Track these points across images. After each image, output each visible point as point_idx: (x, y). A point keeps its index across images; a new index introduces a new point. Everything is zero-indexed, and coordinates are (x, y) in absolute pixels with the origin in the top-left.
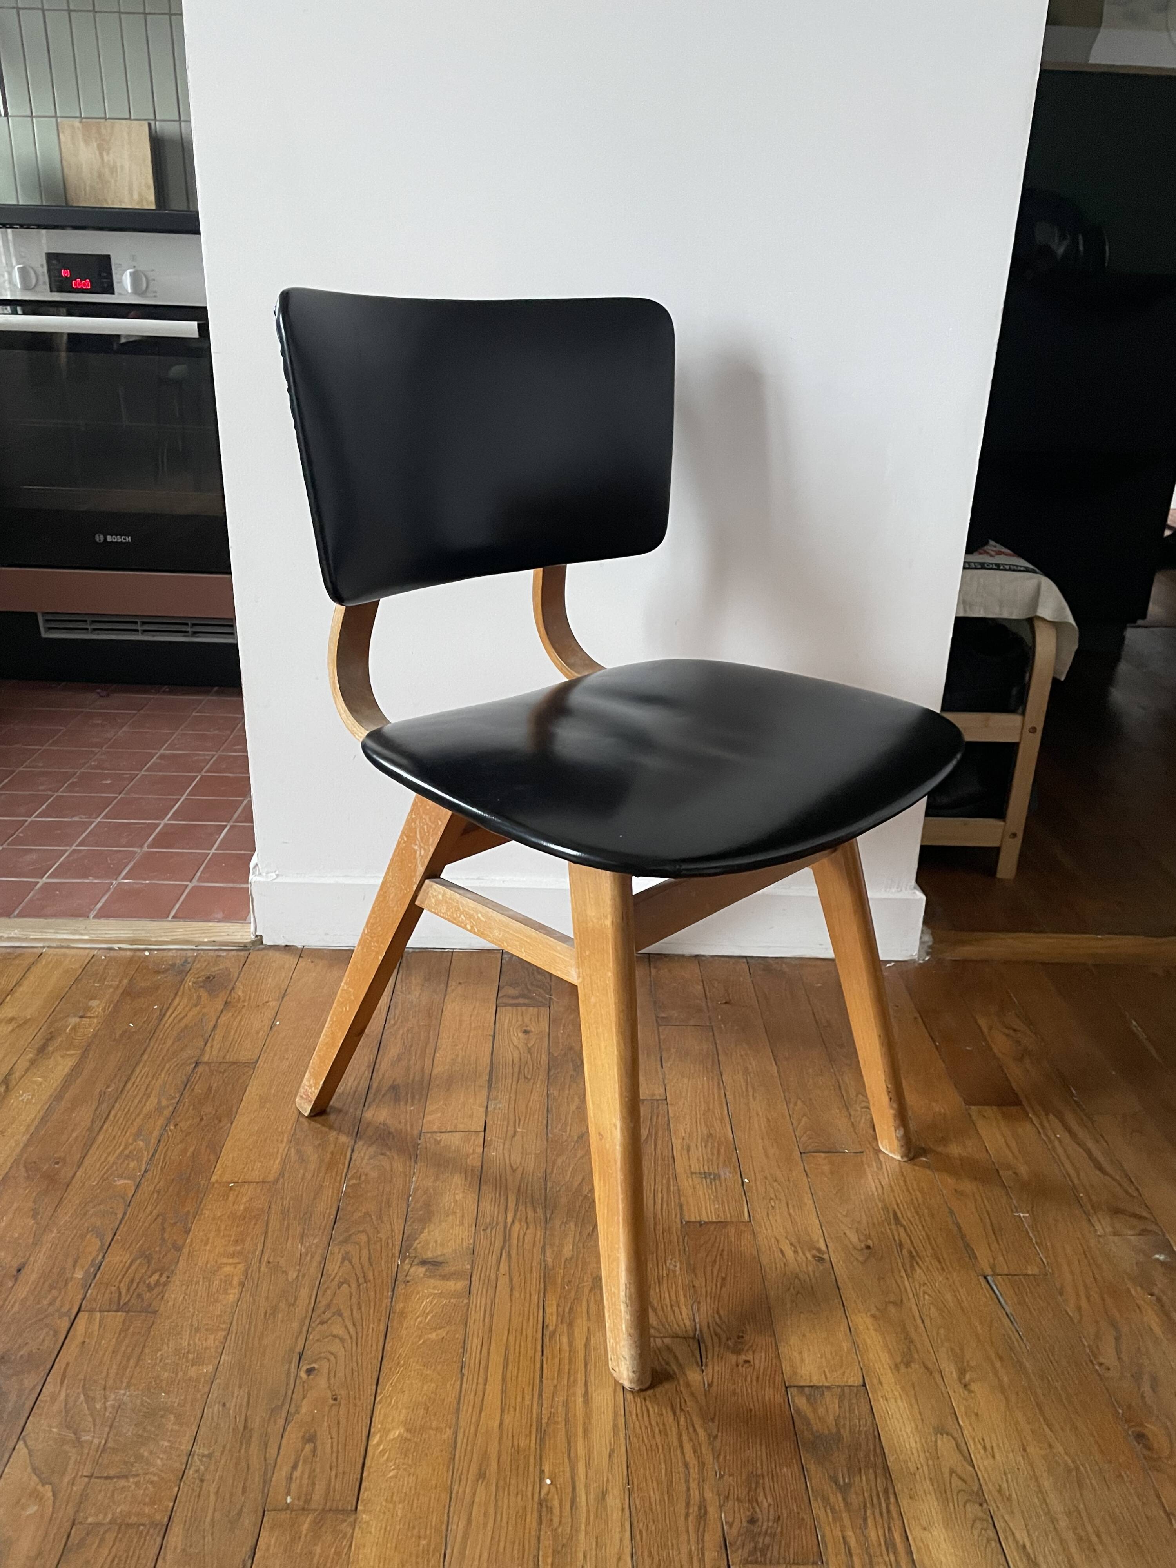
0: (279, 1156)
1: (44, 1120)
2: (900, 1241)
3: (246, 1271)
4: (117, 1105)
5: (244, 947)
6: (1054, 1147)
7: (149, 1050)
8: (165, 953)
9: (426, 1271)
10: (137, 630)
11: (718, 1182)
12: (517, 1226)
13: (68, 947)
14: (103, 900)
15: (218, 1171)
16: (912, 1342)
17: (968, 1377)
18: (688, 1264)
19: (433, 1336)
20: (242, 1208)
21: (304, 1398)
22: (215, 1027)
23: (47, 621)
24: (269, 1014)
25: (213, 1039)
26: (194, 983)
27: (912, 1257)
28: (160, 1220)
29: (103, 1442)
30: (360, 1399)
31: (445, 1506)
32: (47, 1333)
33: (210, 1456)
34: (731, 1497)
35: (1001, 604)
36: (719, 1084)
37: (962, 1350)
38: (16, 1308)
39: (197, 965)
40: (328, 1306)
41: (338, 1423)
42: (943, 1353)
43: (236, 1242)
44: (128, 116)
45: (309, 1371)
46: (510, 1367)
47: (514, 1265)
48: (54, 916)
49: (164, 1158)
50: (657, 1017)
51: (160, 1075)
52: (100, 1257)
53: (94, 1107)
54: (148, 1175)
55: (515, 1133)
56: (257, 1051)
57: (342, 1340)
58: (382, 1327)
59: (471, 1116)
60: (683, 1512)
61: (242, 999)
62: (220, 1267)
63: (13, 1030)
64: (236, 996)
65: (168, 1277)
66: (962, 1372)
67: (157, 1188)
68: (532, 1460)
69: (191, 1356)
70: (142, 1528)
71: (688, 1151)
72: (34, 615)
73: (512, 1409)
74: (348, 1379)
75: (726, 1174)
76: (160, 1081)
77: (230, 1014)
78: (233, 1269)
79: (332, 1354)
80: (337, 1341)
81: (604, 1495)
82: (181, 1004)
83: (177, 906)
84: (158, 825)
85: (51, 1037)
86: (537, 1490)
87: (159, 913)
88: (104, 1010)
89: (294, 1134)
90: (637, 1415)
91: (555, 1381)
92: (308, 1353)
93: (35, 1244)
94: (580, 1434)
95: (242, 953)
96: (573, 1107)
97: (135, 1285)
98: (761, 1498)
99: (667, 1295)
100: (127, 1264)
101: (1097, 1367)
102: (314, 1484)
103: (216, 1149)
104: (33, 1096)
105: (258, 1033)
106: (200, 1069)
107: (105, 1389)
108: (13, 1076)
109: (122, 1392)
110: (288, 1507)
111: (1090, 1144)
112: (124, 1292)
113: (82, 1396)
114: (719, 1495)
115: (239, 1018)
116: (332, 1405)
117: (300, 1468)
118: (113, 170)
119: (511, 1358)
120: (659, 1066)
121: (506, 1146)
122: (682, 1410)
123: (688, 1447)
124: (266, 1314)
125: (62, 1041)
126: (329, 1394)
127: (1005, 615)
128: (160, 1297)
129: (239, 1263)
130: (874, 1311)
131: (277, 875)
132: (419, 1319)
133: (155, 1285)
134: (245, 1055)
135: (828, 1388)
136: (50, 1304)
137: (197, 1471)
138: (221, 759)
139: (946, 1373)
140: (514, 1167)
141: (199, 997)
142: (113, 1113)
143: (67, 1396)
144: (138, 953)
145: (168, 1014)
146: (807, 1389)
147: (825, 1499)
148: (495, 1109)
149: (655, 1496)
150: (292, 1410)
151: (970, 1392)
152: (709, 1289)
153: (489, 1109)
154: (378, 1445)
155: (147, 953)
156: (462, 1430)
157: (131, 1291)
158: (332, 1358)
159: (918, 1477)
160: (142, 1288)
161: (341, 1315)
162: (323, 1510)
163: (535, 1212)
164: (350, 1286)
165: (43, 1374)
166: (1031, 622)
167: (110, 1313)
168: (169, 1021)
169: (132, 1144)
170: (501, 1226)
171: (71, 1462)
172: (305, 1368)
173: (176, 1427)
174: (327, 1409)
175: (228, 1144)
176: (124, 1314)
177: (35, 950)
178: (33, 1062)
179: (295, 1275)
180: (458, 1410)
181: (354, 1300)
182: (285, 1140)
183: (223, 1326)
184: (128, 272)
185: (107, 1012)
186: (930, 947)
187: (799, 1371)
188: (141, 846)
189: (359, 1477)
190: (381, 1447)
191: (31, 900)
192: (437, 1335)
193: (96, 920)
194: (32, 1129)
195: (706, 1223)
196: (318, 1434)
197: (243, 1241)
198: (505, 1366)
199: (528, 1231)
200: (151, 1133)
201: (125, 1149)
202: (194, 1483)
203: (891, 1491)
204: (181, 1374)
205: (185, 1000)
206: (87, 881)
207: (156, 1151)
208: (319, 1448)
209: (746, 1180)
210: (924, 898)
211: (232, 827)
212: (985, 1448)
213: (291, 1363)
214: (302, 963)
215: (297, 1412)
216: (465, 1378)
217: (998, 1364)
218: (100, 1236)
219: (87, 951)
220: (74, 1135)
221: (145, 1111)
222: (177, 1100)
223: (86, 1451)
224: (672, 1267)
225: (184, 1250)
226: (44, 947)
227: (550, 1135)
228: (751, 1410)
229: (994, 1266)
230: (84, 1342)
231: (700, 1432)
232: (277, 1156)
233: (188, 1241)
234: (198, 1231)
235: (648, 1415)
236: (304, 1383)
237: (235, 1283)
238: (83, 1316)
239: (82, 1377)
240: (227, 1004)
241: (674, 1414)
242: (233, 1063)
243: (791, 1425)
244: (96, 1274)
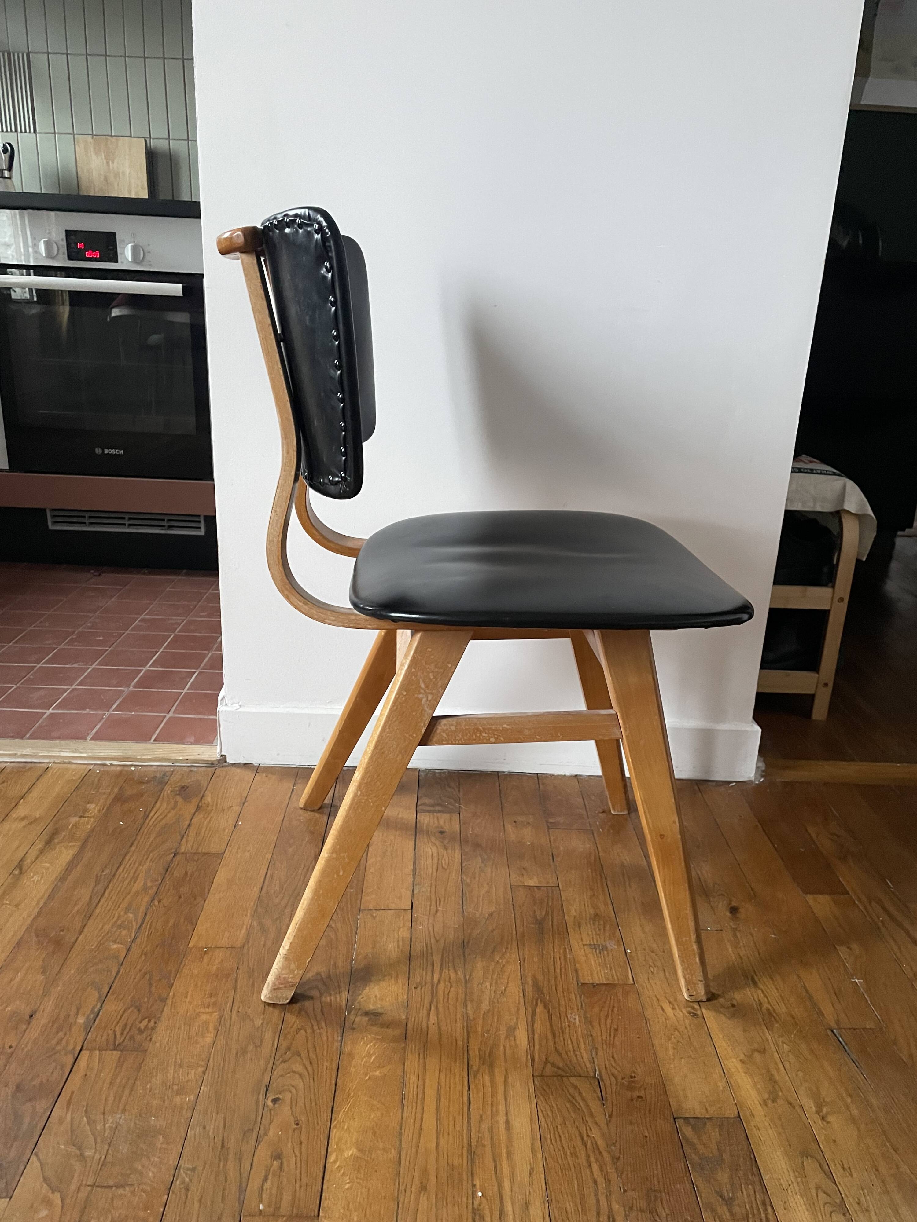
0: (245, 927)
1: (51, 897)
2: (759, 1000)
3: (220, 1018)
4: (111, 885)
5: (212, 764)
6: (879, 928)
7: (136, 842)
8: (148, 768)
9: (369, 1020)
10: (124, 524)
11: (605, 952)
12: (441, 986)
13: (70, 763)
14: (98, 727)
15: (195, 938)
16: (775, 1082)
17: (825, 1110)
18: (586, 1018)
19: (377, 1073)
20: (215, 967)
21: (271, 1123)
22: (189, 825)
23: (55, 516)
24: (233, 816)
25: (188, 835)
26: (171, 791)
28: (147, 977)
29: (103, 1157)
30: (318, 1125)
31: (393, 1214)
32: (56, 1067)
33: (194, 1170)
34: (635, 1208)
35: (815, 500)
36: (601, 876)
37: (817, 1088)
38: (29, 1046)
39: (173, 779)
40: (289, 1048)
41: (301, 1144)
42: (802, 1092)
43: (211, 995)
44: (129, 135)
45: (275, 1101)
46: (442, 1100)
47: (441, 1016)
48: (59, 738)
49: (150, 927)
50: (547, 822)
51: (145, 862)
52: (98, 1006)
53: (91, 887)
54: (138, 941)
55: (437, 911)
56: (224, 845)
57: (301, 1075)
58: (335, 1066)
59: (400, 898)
61: (211, 804)
62: (198, 1015)
63: (25, 827)
64: (206, 802)
65: (155, 1023)
66: (819, 1107)
67: (145, 950)
68: (465, 1176)
69: (175, 1088)
71: (579, 927)
72: (43, 511)
73: (446, 1134)
74: (308, 1108)
75: (612, 945)
76: (146, 866)
77: (201, 816)
78: (210, 1017)
79: (293, 1086)
80: (297, 1076)
81: (527, 1205)
82: (162, 807)
83: (157, 732)
84: (141, 671)
85: (55, 833)
86: (470, 1201)
87: (144, 738)
88: (99, 811)
89: (256, 909)
90: (551, 1140)
91: (481, 1112)
92: (273, 1086)
93: (44, 995)
94: (504, 1155)
95: (210, 769)
96: (483, 891)
97: (127, 1029)
98: (660, 1210)
99: (569, 1042)
100: (121, 1012)
102: (282, 1194)
103: (193, 921)
104: (42, 877)
105: (224, 830)
106: (178, 858)
107: (104, 1114)
108: (26, 863)
109: (119, 1116)
110: (260, 1213)
111: (908, 926)
112: (118, 1034)
113: (85, 1119)
114: (624, 1207)
115: (209, 819)
116: (295, 1129)
117: (269, 1182)
118: (117, 175)
119: (442, 1092)
120: (551, 861)
121: (431, 921)
122: (588, 1136)
123: (595, 1167)
124: (237, 1054)
125: (65, 836)
126: (293, 1122)
127: (818, 509)
128: (148, 1039)
129: (214, 1012)
130: (742, 1056)
131: (240, 706)
132: (364, 1060)
133: (145, 1029)
134: (214, 847)
135: (709, 1119)
136: (58, 1043)
137: (183, 1182)
138: (189, 623)
139: (806, 1108)
140: (438, 938)
141: (176, 802)
142: (108, 891)
143: (72, 1119)
144: (126, 769)
145: (151, 815)
146: (692, 1120)
147: (713, 1211)
148: (419, 892)
149: (570, 1207)
150: (262, 1132)
151: (828, 1123)
152: (604, 1038)
153: (415, 892)
154: (335, 1162)
155: (133, 768)
156: (405, 1151)
157: (125, 1033)
158: (293, 1090)
159: (789, 1191)
160: (134, 1030)
161: (299, 1055)
162: (291, 1216)
163: (457, 974)
164: (306, 1032)
165: (52, 1100)
166: (838, 515)
167: (107, 1052)
168: (152, 821)
169: (123, 916)
170: (429, 986)
171: (77, 1174)
172: (271, 1099)
173: (164, 1146)
174: (290, 1132)
175: (202, 918)
176: (119, 1052)
177: (43, 765)
178: (41, 852)
179: (260, 1022)
180: (401, 1134)
181: (310, 1044)
182: (248, 914)
183: (202, 1063)
184: (129, 245)
185: (102, 813)
186: (763, 771)
187: (684, 1105)
188: (128, 686)
189: (320, 1189)
190: (338, 1164)
191: (40, 726)
192: (380, 1073)
193: (93, 742)
194: (41, 904)
195: (597, 984)
196: (284, 1152)
197: (217, 995)
198: (439, 1099)
199: (452, 989)
200: (139, 908)
201: (117, 920)
202: (180, 1192)
203: (768, 1203)
204: (167, 1102)
205: (165, 805)
206: (84, 712)
207: (143, 922)
208: (285, 1164)
209: (629, 951)
210: (760, 730)
211: (200, 673)
212: (843, 1168)
213: (259, 1094)
214: (258, 777)
215: (266, 1134)
216: (405, 1108)
217: (849, 1100)
218: (98, 988)
219: (85, 766)
220: (76, 909)
221: (133, 891)
222: (159, 882)
223: (89, 1165)
224: (572, 1020)
225: (168, 1001)
226: (50, 763)
227: (465, 913)
228: (646, 1137)
229: (838, 1021)
230: (86, 1075)
231: (605, 1154)
232: (242, 927)
233: (171, 994)
234: (179, 985)
235: (561, 1140)
236: (270, 1110)
237: (211, 1028)
238: (85, 1054)
239: (85, 1104)
240: (198, 808)
241: (582, 1139)
242: (205, 854)
243: (681, 1151)
244: (95, 1020)
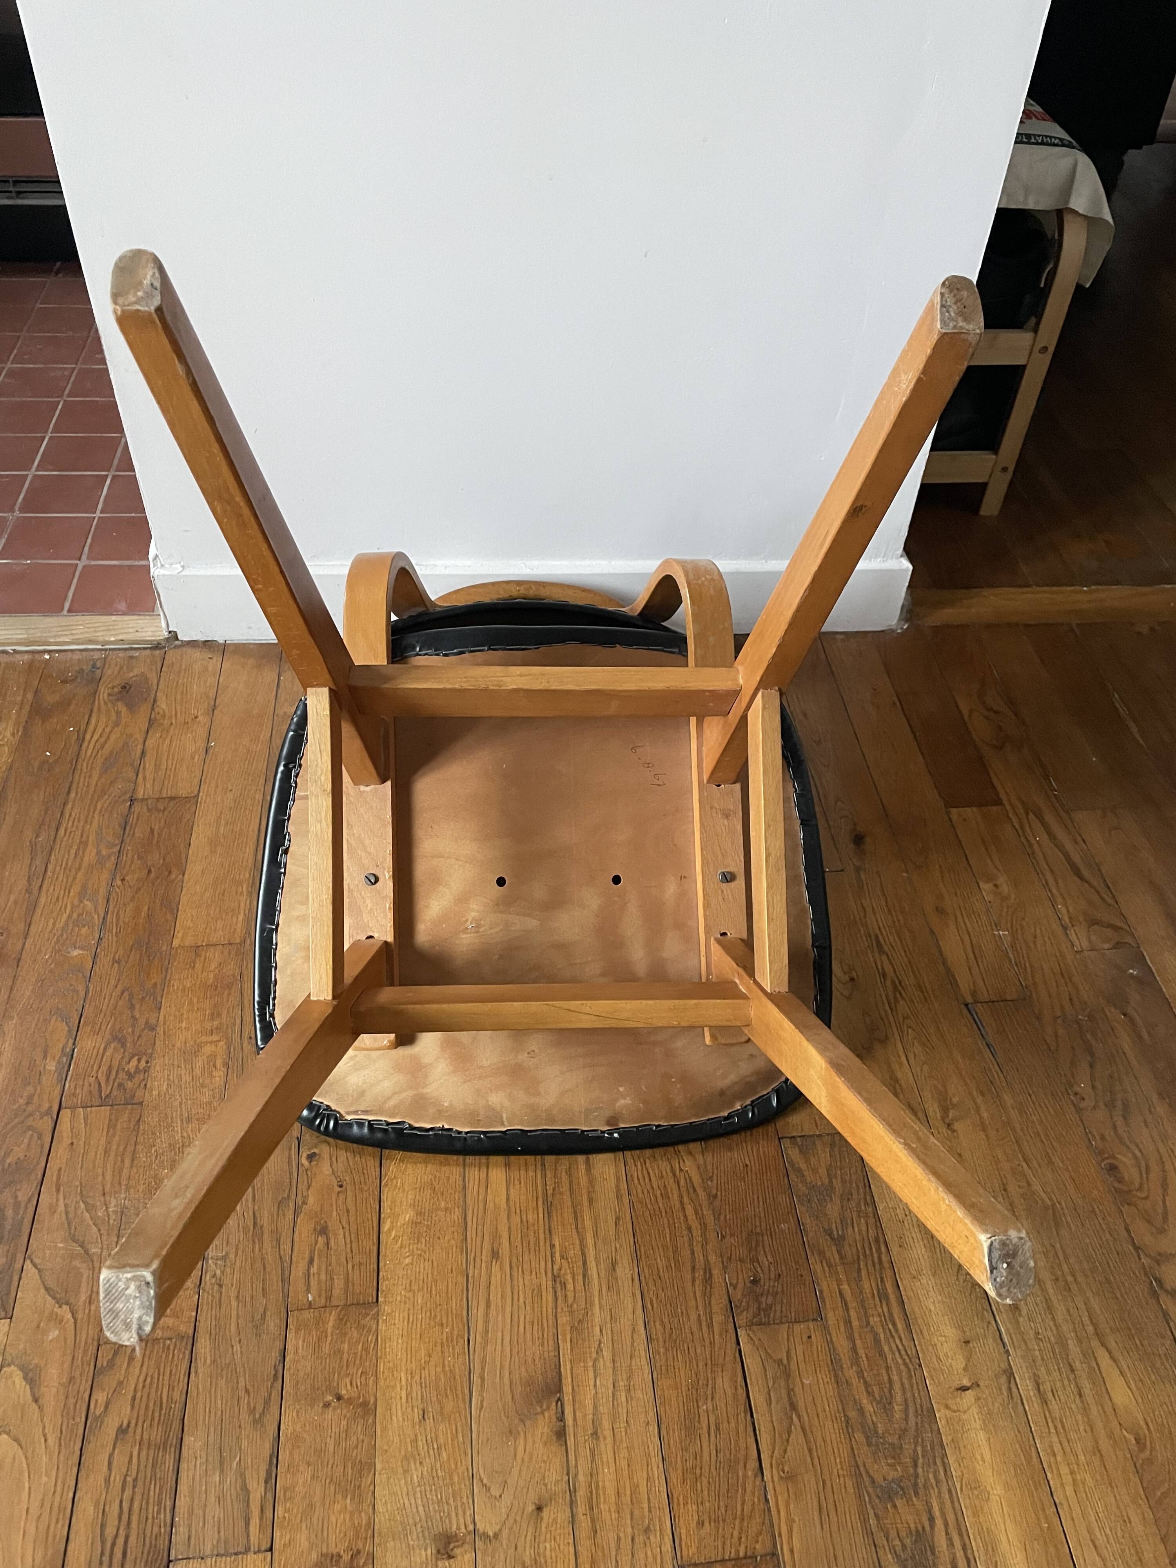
0: (242, 911)
2: (883, 969)
3: (229, 1049)
4: (53, 856)
5: (158, 645)
6: (1034, 852)
7: (74, 786)
8: (68, 656)
15: (179, 935)
16: (897, 1081)
17: (951, 1116)
20: (212, 975)
21: (309, 1188)
22: (143, 752)
24: (202, 732)
25: (144, 768)
26: (109, 695)
27: (895, 988)
30: (365, 1183)
31: (462, 1290)
32: (31, 1137)
33: (225, 1258)
34: (733, 1257)
35: (1027, 191)
37: (945, 1086)
39: (108, 671)
41: (348, 1211)
42: (927, 1092)
43: (212, 1016)
45: (311, 1157)
49: (118, 921)
51: (93, 817)
52: (71, 1042)
53: (27, 862)
54: (105, 943)
56: (196, 781)
60: (689, 1277)
61: (167, 715)
62: (200, 1046)
64: (161, 712)
65: (147, 1062)
66: (945, 1111)
67: (117, 958)
68: (542, 1236)
70: (168, 1342)
73: (517, 1182)
74: (351, 1163)
76: (95, 825)
77: (158, 735)
78: (215, 1048)
81: (613, 1265)
82: (100, 724)
83: (70, 594)
84: (25, 478)
86: (550, 1266)
87: (52, 607)
88: (13, 735)
90: (638, 1179)
92: (306, 1139)
94: (586, 1203)
95: (157, 652)
97: (114, 1073)
98: (761, 1257)
100: (101, 1051)
101: (1072, 1097)
102: (332, 1279)
103: (171, 907)
105: (193, 757)
106: (137, 807)
107: (104, 1194)
109: (123, 1196)
110: (310, 1305)
111: (1069, 846)
112: (103, 1082)
113: (82, 1204)
114: (722, 1257)
115: (169, 739)
116: (339, 1193)
117: (316, 1263)
122: (681, 1170)
123: (689, 1209)
126: (335, 1184)
128: (142, 1085)
129: (219, 1041)
131: (183, 568)
133: (135, 1072)
134: (184, 789)
135: (819, 1136)
136: (27, 1103)
137: (214, 1276)
138: (81, 375)
139: (930, 1113)
141: (118, 713)
142: (50, 867)
143: (66, 1206)
145: (88, 737)
146: (799, 1139)
149: (661, 1263)
150: (299, 1201)
151: (954, 1131)
154: (390, 1230)
155: (47, 657)
156: (471, 1210)
157: (111, 1081)
159: (906, 1223)
160: (122, 1075)
162: (345, 1305)
165: (35, 1184)
166: (1059, 215)
167: (94, 1109)
168: (90, 748)
169: (79, 906)
171: (84, 1280)
172: (305, 1155)
174: (334, 1196)
175: (184, 899)
176: (109, 1108)
180: (464, 1187)
185: (17, 738)
186: (909, 613)
187: (790, 1120)
188: (12, 510)
189: (376, 1267)
190: (394, 1233)
196: (330, 1224)
197: (219, 1015)
200: (97, 892)
202: (213, 1289)
203: (882, 1240)
205: (103, 719)
207: (106, 913)
208: (332, 1243)
210: (910, 567)
211: (114, 477)
213: (290, 1149)
214: (228, 664)
215: (304, 1203)
217: (979, 1100)
218: (66, 1020)
220: (12, 898)
221: (85, 864)
222: (118, 848)
225: (158, 1029)
228: (747, 1165)
229: (975, 991)
230: (72, 1144)
231: (700, 1191)
232: (239, 913)
233: (161, 1018)
234: (168, 1008)
235: (650, 1180)
236: (307, 1170)
237: (219, 1063)
238: (66, 1114)
239: (78, 1183)
240: (151, 722)
241: (674, 1175)
242: (172, 798)
243: (786, 1179)
244: (70, 1065)
